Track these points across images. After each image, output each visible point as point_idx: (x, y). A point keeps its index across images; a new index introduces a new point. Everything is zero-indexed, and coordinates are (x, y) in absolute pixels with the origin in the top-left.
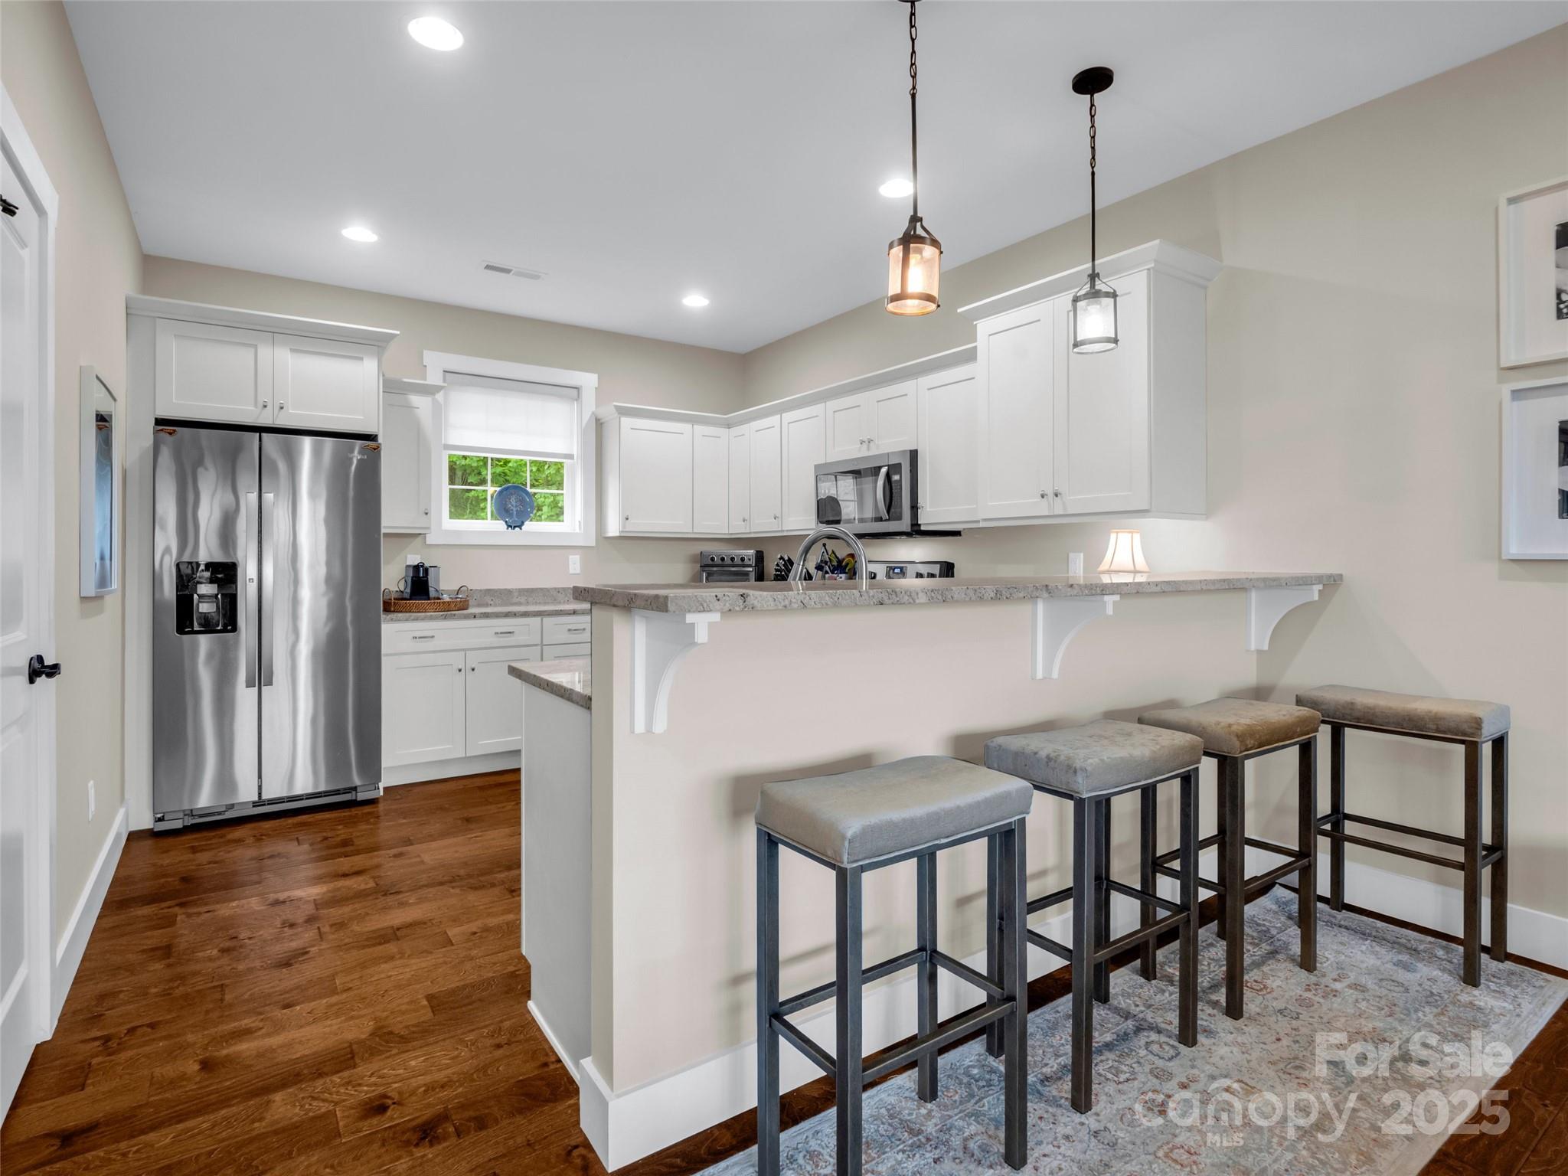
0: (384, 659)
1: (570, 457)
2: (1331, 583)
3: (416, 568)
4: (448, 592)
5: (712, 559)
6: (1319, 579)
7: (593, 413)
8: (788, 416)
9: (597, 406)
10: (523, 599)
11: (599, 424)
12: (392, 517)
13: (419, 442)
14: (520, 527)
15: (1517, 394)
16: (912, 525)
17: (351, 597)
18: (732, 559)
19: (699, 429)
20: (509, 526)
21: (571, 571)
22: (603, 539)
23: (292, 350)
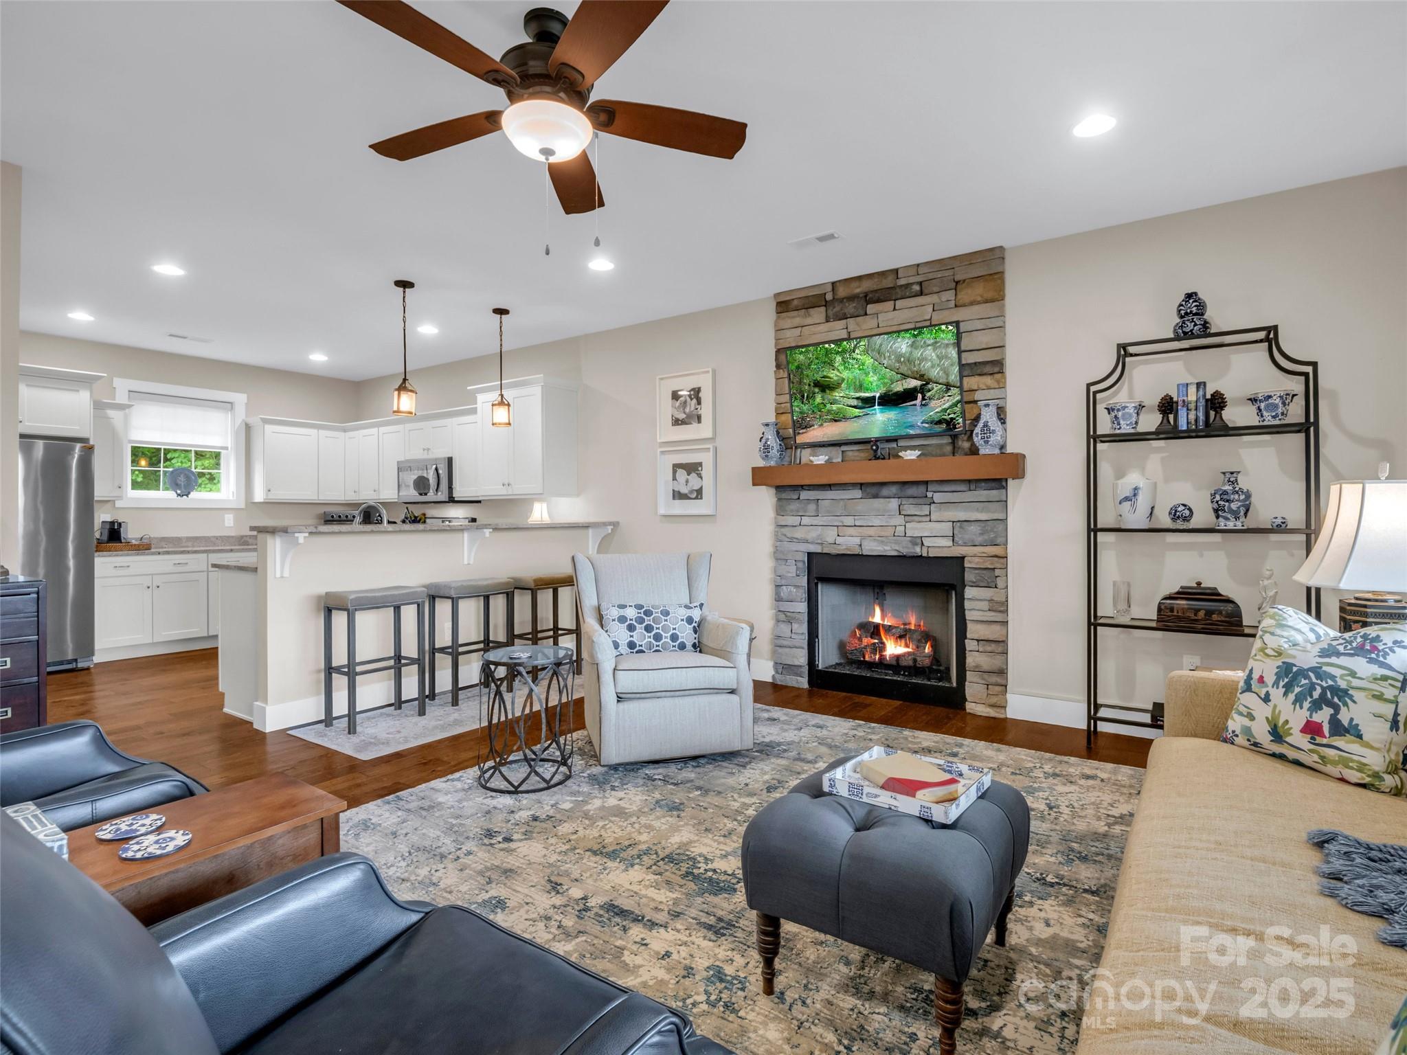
0: (96, 581)
1: (226, 448)
2: (615, 525)
3: (112, 523)
4: (136, 539)
5: (333, 517)
6: (610, 524)
7: (243, 420)
8: (383, 429)
9: (246, 417)
10: (190, 544)
11: (248, 428)
12: (100, 491)
13: (114, 438)
14: (187, 495)
15: (662, 452)
16: (449, 497)
17: (73, 541)
18: (347, 516)
19: (323, 433)
20: (179, 495)
21: (227, 525)
22: (251, 504)
23: (27, 385)
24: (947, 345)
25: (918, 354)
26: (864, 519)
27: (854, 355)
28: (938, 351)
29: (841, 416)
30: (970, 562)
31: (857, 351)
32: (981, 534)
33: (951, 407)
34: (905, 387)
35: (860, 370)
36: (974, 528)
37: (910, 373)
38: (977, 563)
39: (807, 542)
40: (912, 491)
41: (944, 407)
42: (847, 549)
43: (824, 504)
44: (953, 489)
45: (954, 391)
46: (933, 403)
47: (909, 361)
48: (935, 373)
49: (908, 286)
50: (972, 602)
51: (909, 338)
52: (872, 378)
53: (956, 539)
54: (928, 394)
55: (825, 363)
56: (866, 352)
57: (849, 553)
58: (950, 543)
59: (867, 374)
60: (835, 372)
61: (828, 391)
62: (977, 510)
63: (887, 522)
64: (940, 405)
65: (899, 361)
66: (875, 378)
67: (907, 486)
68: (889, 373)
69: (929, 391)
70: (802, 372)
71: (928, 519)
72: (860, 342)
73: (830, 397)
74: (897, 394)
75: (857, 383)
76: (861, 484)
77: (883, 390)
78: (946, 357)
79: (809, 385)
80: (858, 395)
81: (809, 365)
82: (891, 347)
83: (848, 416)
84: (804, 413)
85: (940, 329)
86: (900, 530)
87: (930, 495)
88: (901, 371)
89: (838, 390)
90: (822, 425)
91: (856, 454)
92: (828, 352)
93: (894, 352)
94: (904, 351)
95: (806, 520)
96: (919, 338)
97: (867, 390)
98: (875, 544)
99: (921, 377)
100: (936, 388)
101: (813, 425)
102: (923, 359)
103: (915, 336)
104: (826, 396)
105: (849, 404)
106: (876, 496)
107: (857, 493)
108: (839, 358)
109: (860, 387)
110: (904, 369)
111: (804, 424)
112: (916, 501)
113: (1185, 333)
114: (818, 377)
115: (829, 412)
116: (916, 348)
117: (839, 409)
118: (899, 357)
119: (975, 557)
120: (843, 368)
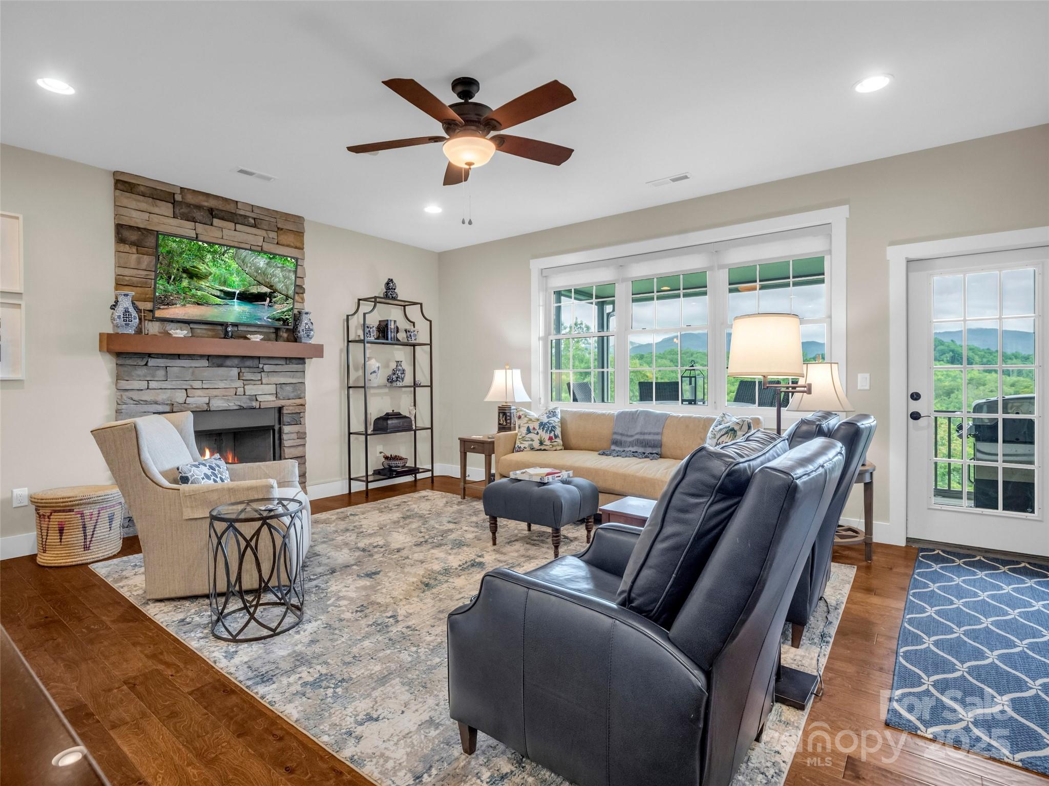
24: (290, 271)
25: (270, 270)
26: (211, 383)
27: (223, 258)
28: (284, 273)
29: (204, 301)
30: (287, 410)
31: (226, 255)
32: (293, 392)
33: (287, 311)
34: (259, 291)
35: (226, 270)
36: (289, 388)
37: (263, 282)
38: (292, 410)
39: (156, 403)
40: (249, 363)
41: (283, 310)
42: (197, 407)
43: (172, 371)
44: (276, 363)
45: (290, 301)
46: (276, 306)
47: (264, 274)
48: (280, 286)
49: (246, 217)
50: (287, 435)
51: (266, 259)
52: (235, 279)
53: (279, 395)
54: (274, 300)
55: (196, 256)
56: (234, 258)
57: (198, 410)
58: (275, 399)
59: (231, 274)
60: (205, 266)
61: (195, 279)
62: (290, 377)
63: (230, 385)
64: (280, 309)
65: (257, 272)
66: (238, 279)
67: (245, 359)
68: (248, 278)
69: (275, 297)
70: (172, 258)
71: (260, 382)
72: (229, 249)
73: (196, 284)
74: (252, 294)
75: (223, 279)
76: (209, 356)
77: (242, 289)
78: (289, 278)
79: (178, 270)
80: (222, 288)
81: (181, 253)
82: (253, 261)
83: (210, 302)
84: (169, 292)
85: (287, 259)
86: (240, 391)
87: (261, 366)
88: (257, 279)
89: (206, 281)
90: (184, 305)
91: (204, 332)
92: (200, 249)
93: (254, 265)
94: (261, 266)
95: (153, 384)
96: (273, 261)
97: (230, 286)
98: (222, 401)
99: (271, 287)
100: (280, 296)
101: (176, 304)
102: (273, 275)
103: (270, 258)
104: (192, 282)
105: (213, 293)
106: (220, 366)
107: (205, 363)
108: (209, 256)
109: (225, 283)
110: (260, 278)
111: (166, 301)
112: (252, 370)
113: (392, 297)
114: (188, 265)
115: (193, 296)
116: (270, 267)
117: (202, 295)
118: (257, 269)
119: (289, 406)
120: (212, 264)
